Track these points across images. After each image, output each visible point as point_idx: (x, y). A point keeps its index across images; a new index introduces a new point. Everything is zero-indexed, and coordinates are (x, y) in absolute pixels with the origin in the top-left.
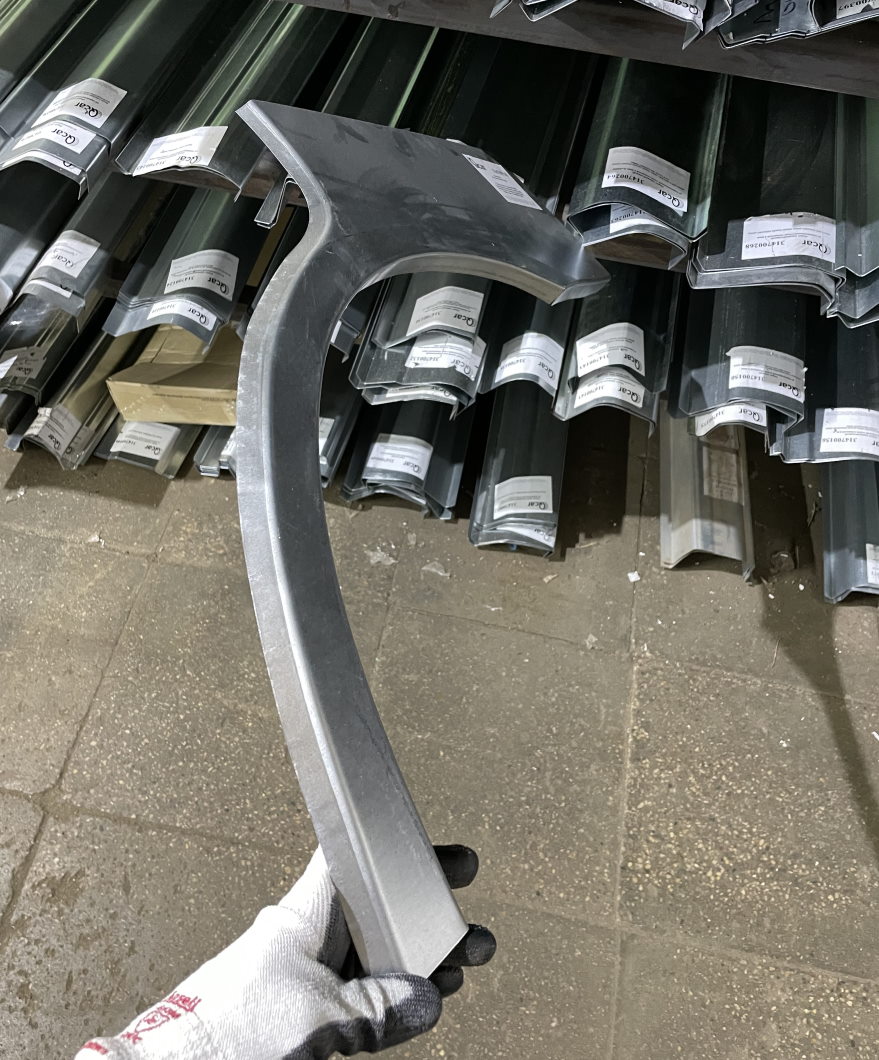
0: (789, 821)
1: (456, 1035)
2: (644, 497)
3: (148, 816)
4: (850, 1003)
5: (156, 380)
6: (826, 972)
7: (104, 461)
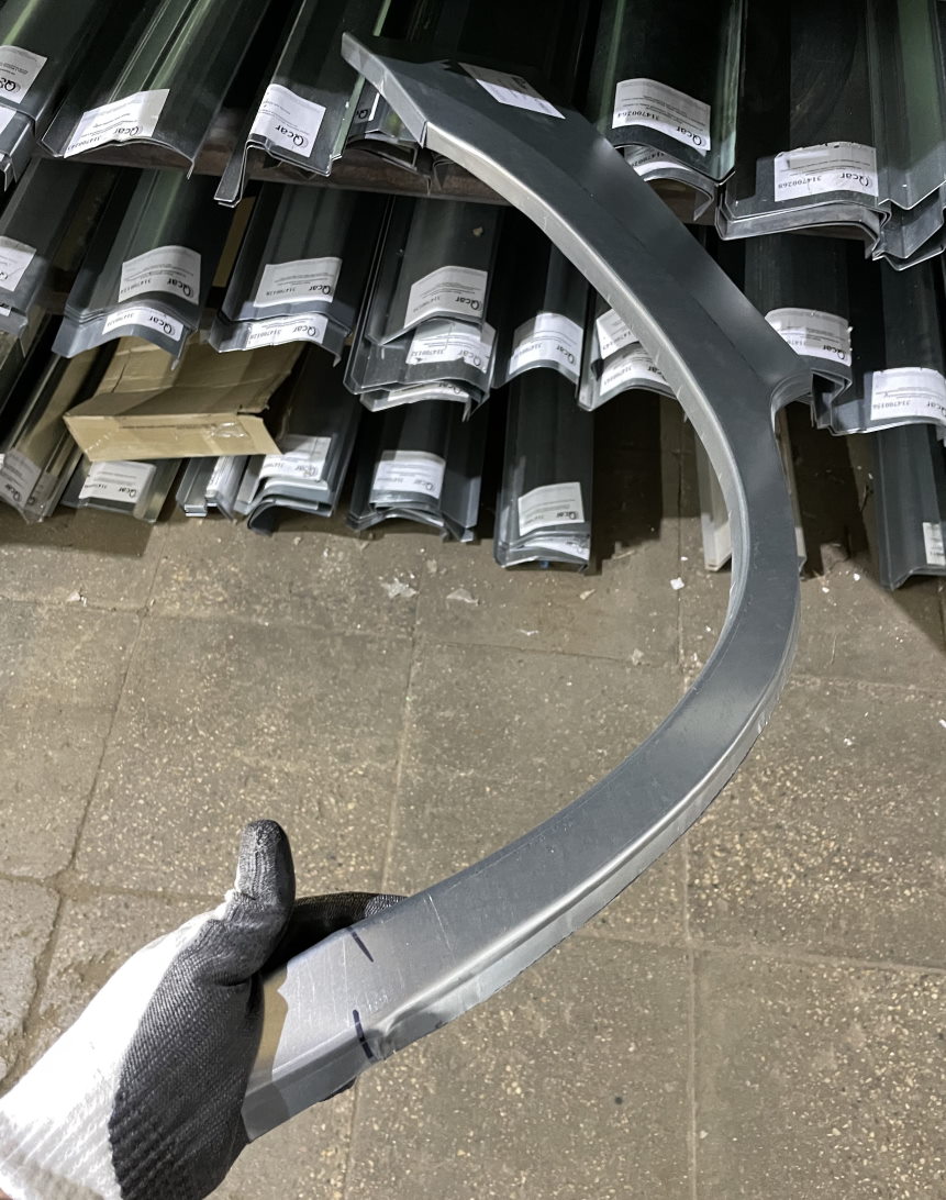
0: (859, 820)
1: (530, 1071)
2: (682, 498)
3: (176, 887)
4: (935, 996)
5: (123, 410)
6: (907, 968)
7: (73, 511)
